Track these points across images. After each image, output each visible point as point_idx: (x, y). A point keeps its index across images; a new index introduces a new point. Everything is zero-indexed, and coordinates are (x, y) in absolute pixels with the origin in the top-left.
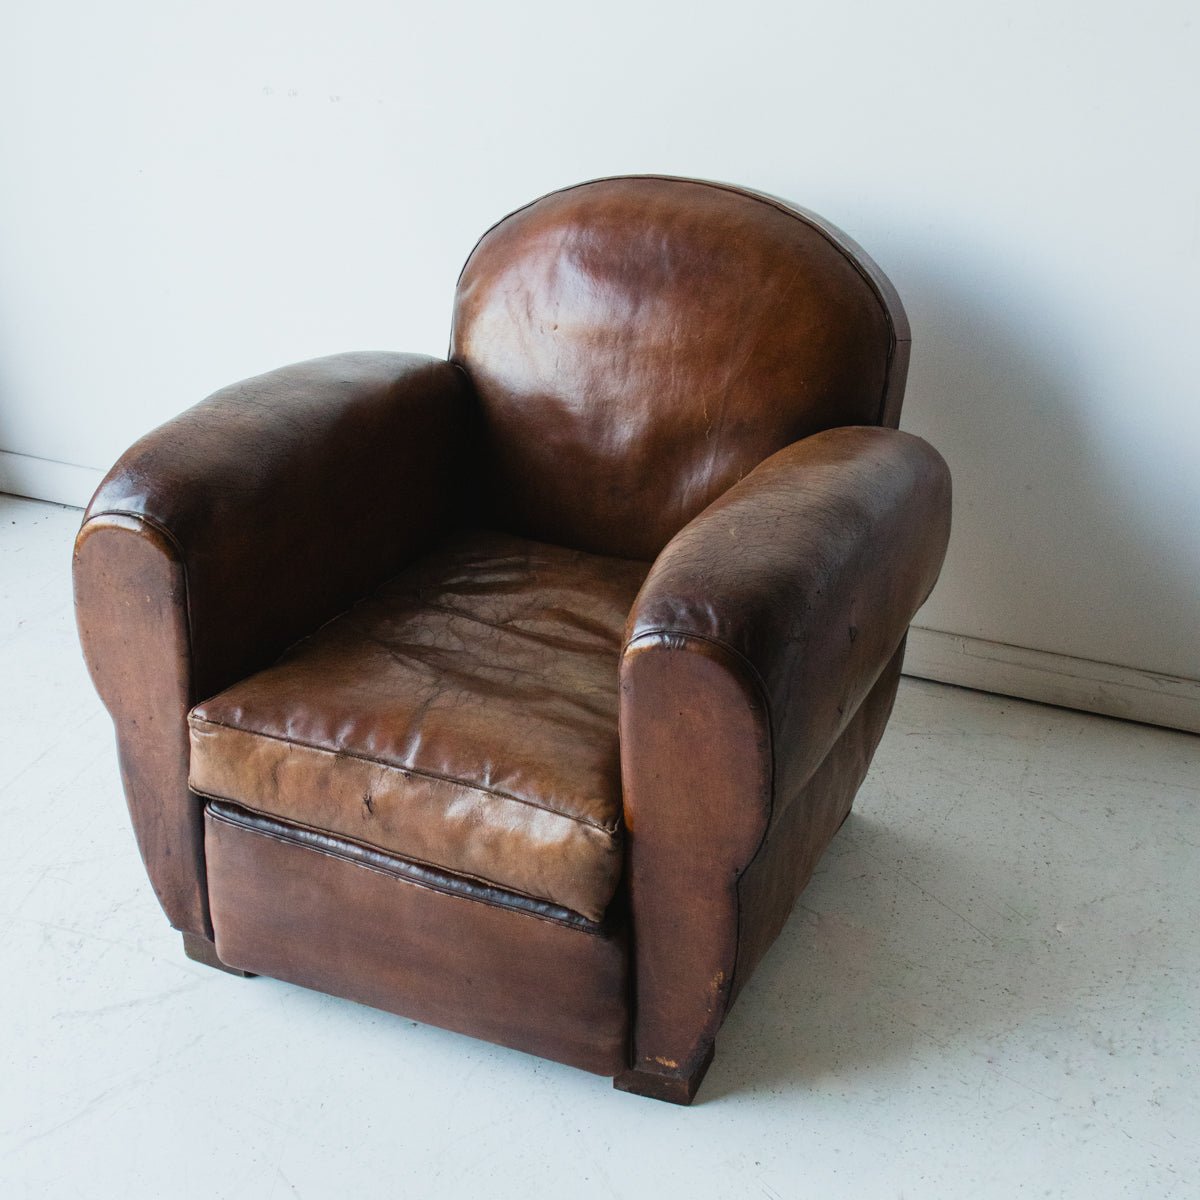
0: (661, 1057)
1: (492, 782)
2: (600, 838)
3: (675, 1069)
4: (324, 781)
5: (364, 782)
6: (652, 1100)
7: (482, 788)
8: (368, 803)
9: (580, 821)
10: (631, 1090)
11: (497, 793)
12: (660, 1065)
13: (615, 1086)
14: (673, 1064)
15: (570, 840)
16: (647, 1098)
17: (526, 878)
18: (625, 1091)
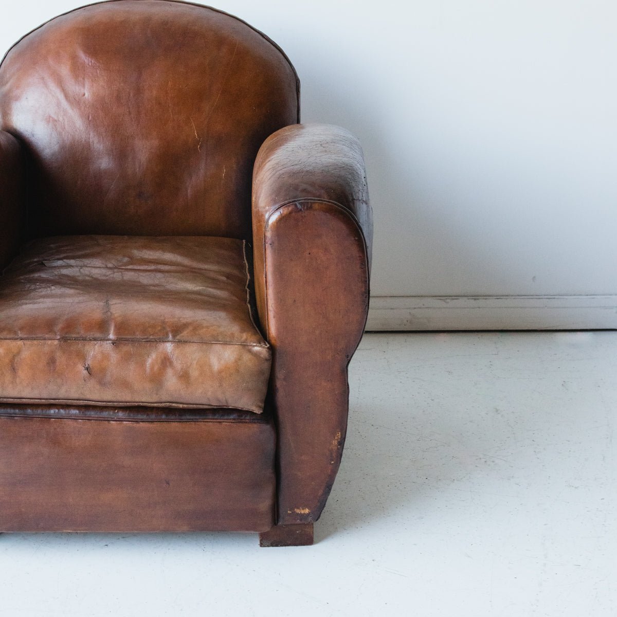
0: (298, 508)
1: (174, 336)
2: (260, 353)
3: (309, 514)
4: (52, 361)
5: (82, 356)
6: (287, 547)
7: (168, 341)
8: (87, 369)
9: (244, 345)
10: (272, 545)
11: (180, 341)
12: (298, 514)
13: (262, 545)
14: (307, 511)
15: (239, 359)
16: (284, 547)
17: (210, 393)
18: (268, 546)
